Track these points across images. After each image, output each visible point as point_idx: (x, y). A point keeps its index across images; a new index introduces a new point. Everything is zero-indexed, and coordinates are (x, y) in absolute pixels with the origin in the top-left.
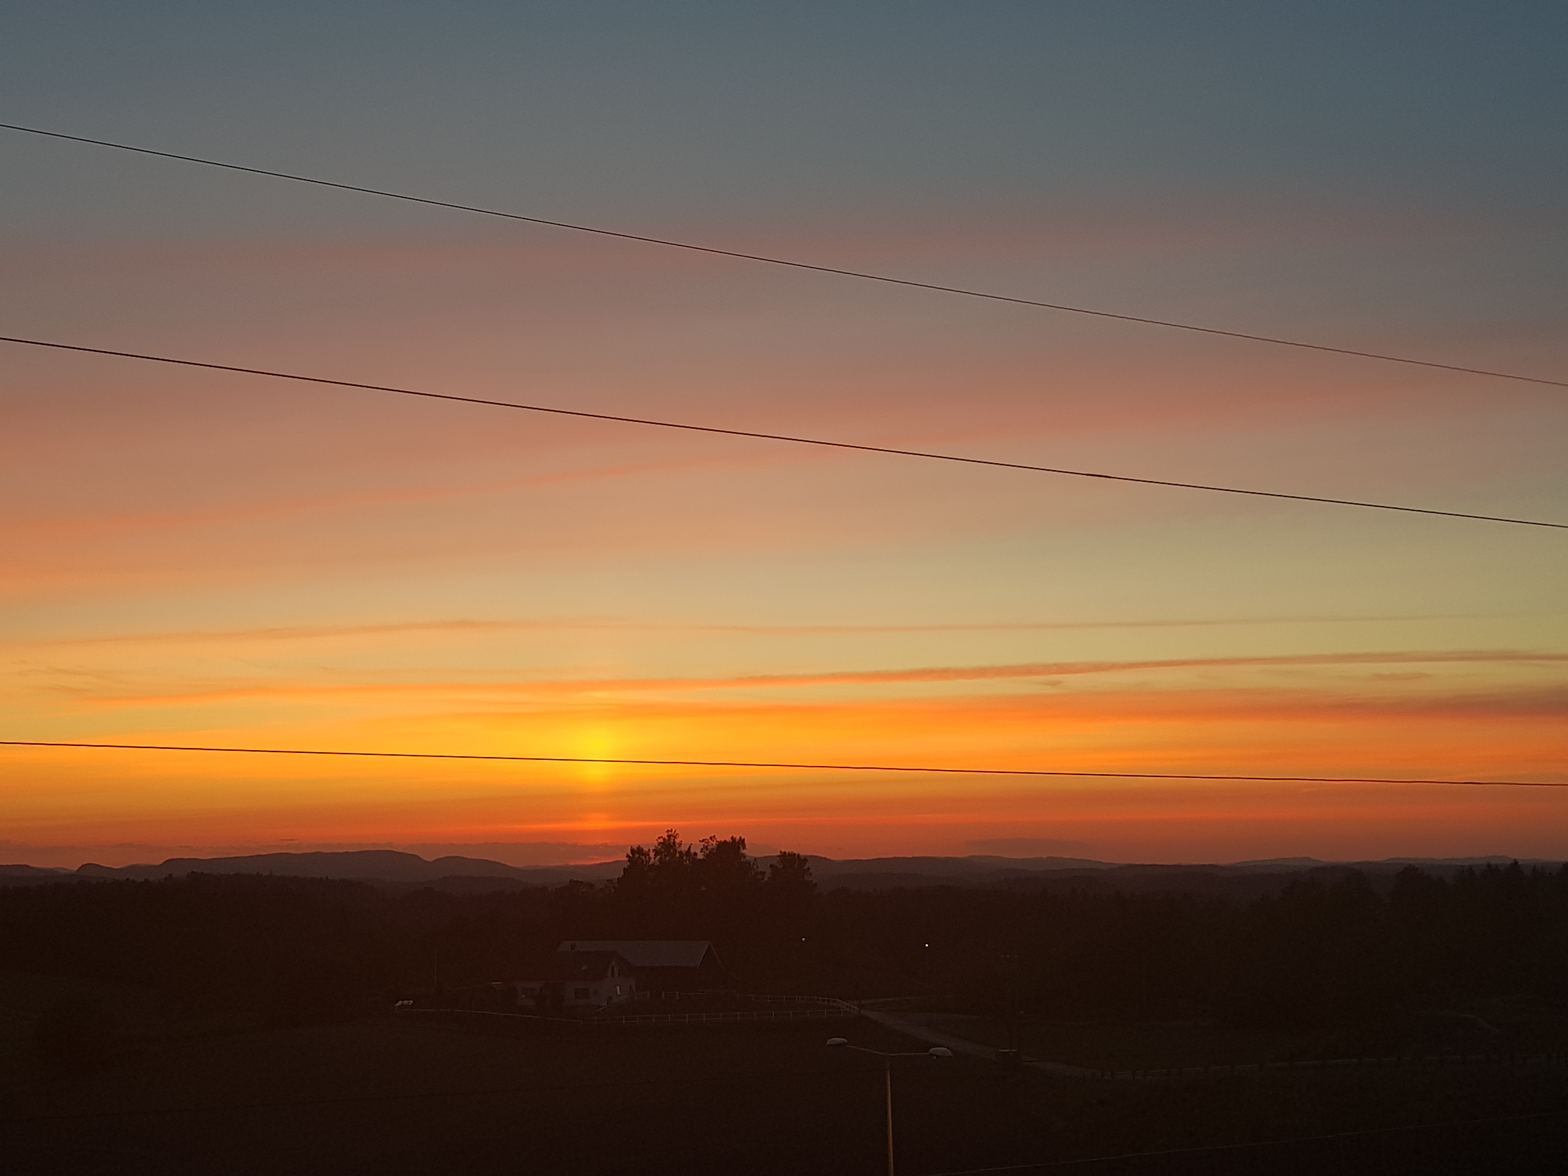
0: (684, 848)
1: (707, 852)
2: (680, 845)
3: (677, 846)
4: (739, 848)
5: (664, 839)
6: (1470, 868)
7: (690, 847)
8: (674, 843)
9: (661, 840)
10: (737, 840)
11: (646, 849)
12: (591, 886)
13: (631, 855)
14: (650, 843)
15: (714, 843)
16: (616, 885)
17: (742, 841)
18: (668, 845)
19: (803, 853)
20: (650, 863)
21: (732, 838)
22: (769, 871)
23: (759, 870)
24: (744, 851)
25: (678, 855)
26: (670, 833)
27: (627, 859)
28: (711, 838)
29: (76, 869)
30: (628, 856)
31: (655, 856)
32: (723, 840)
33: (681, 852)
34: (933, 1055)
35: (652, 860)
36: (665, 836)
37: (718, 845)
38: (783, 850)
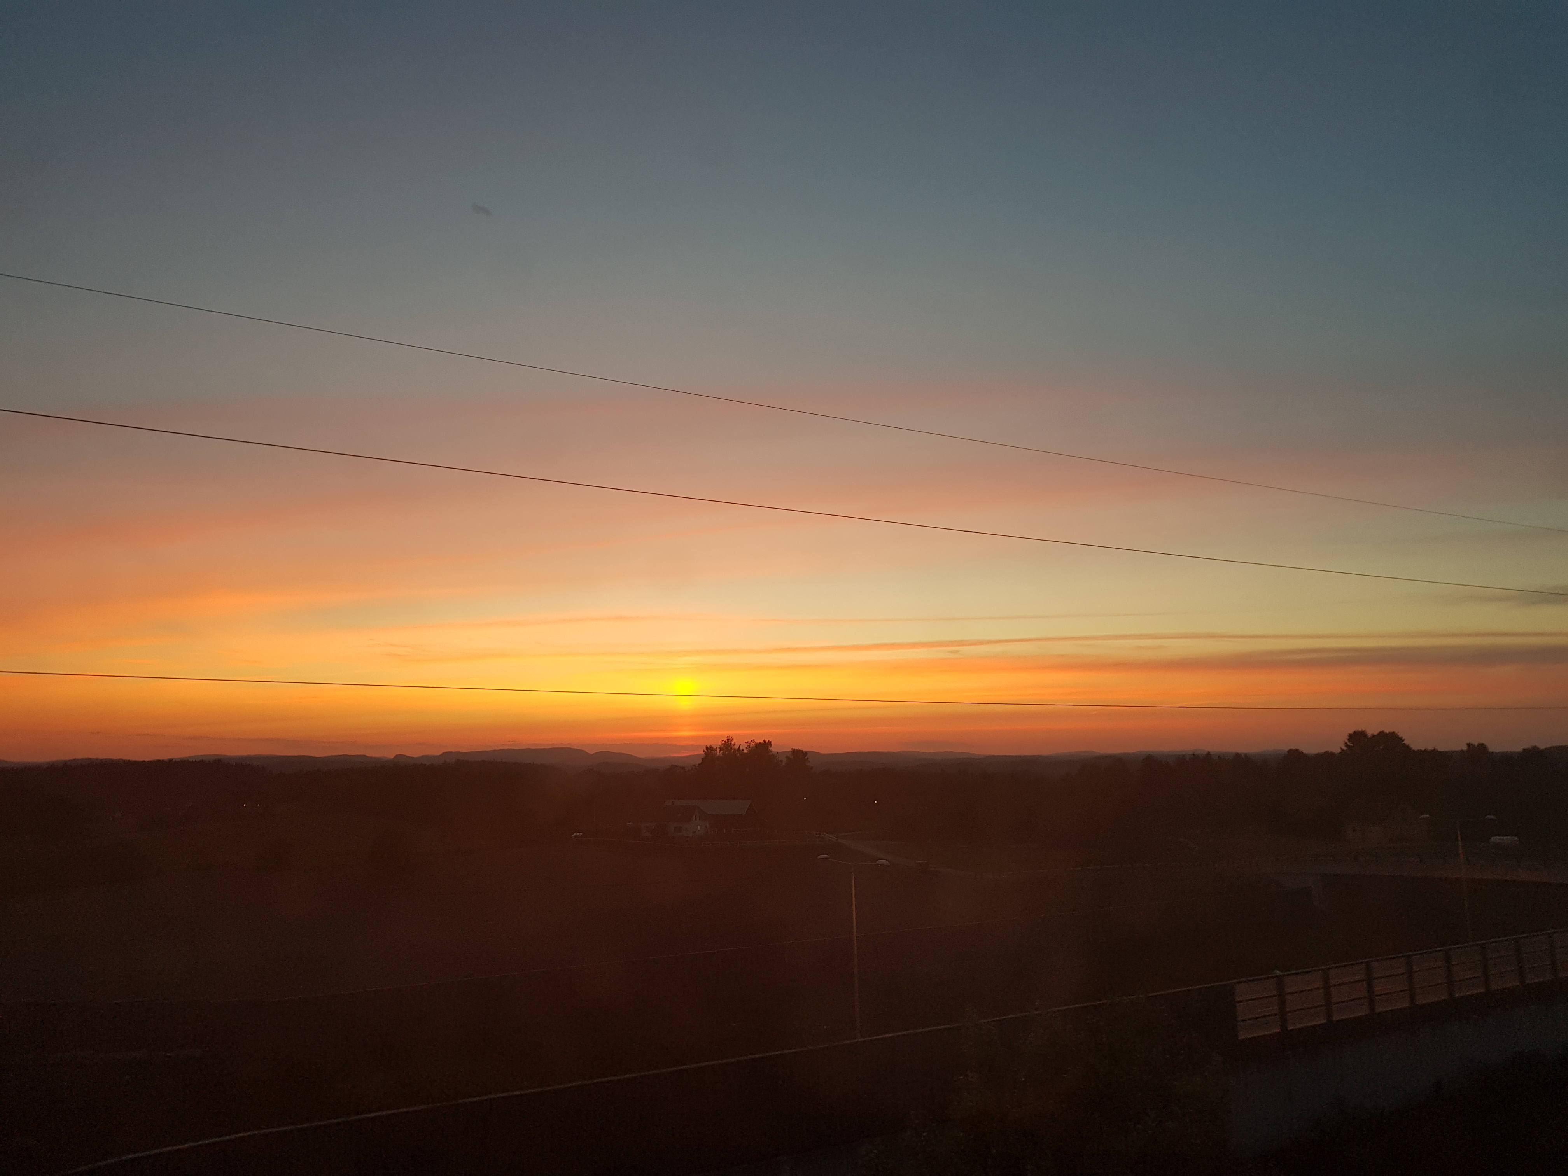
0: (737, 747)
1: (750, 749)
2: (734, 744)
4: (768, 747)
7: (740, 746)
8: (731, 744)
9: (723, 742)
10: (767, 742)
11: (715, 747)
12: (683, 768)
13: (706, 751)
14: (717, 744)
16: (698, 768)
17: (770, 743)
18: (727, 744)
19: (805, 749)
20: (717, 755)
21: (764, 741)
22: (785, 760)
23: (780, 759)
24: (771, 749)
27: (704, 753)
28: (752, 741)
29: (392, 757)
31: (720, 751)
32: (759, 742)
33: (734, 749)
34: (879, 864)
36: (726, 739)
37: (756, 745)
38: (793, 748)
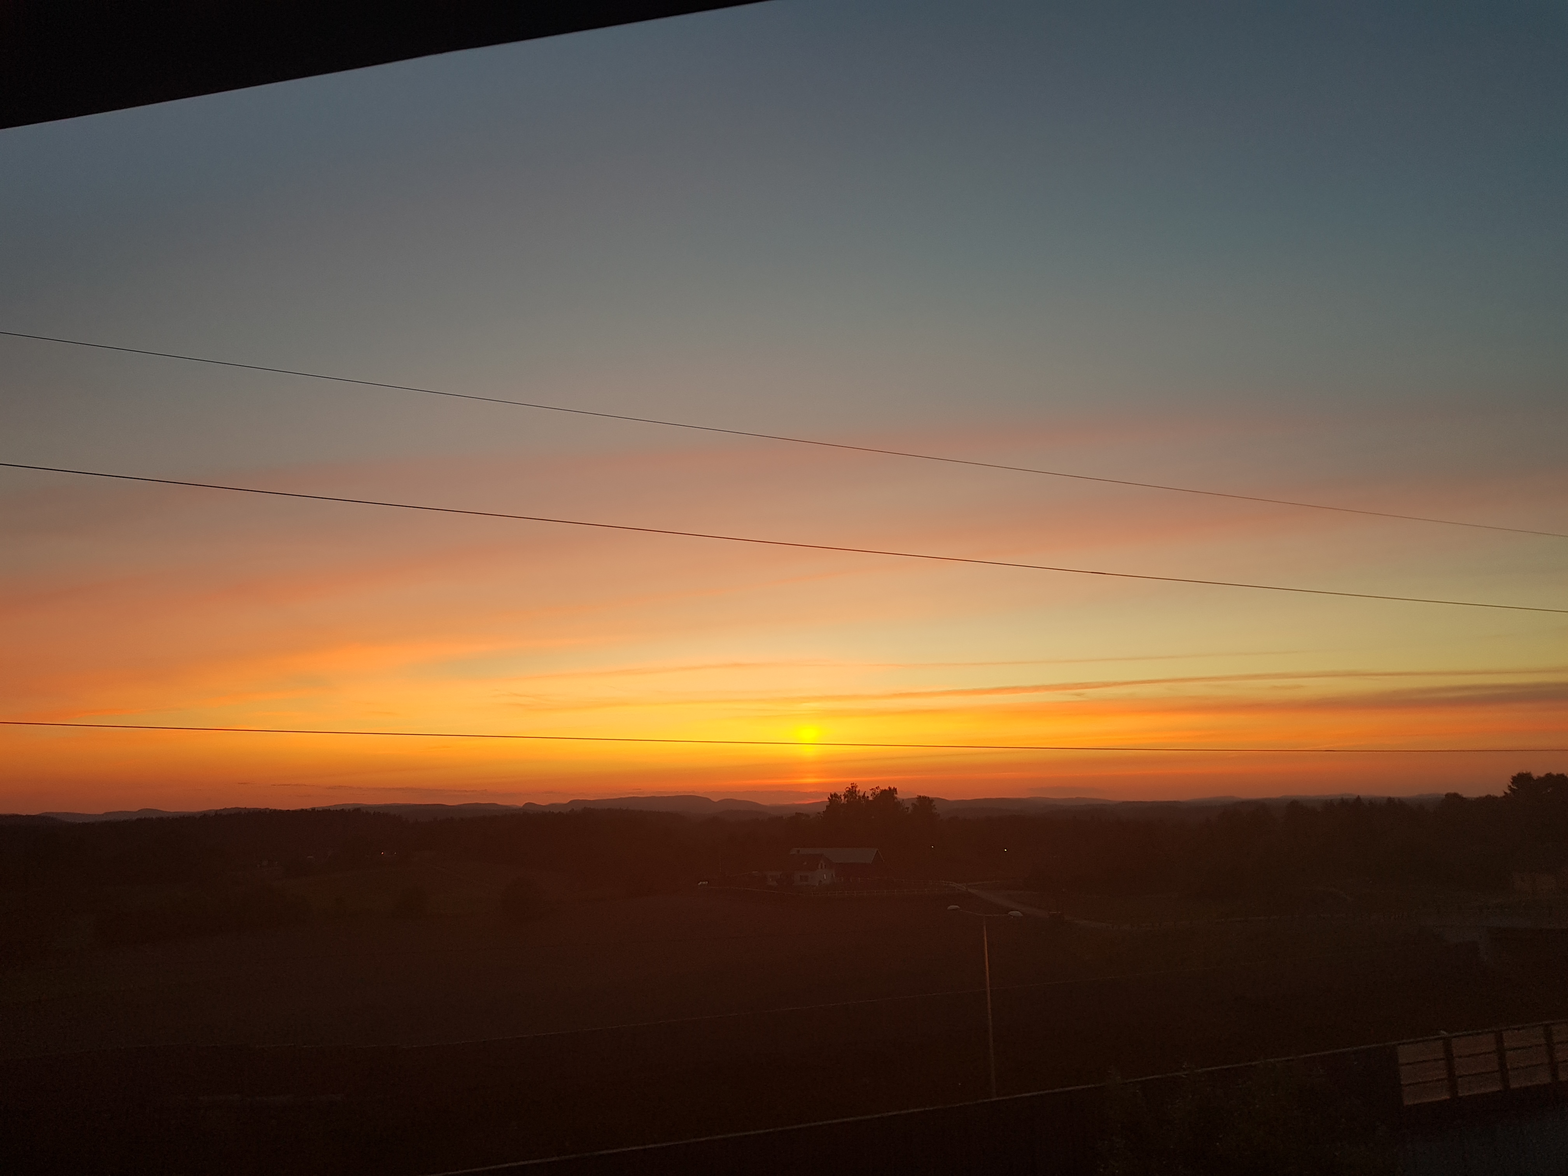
0: (861, 794)
1: (875, 796)
2: (859, 791)
3: (857, 793)
4: (893, 793)
5: (850, 789)
6: (1331, 800)
7: (864, 793)
8: (855, 791)
9: (848, 789)
10: (892, 788)
11: (839, 794)
12: (807, 816)
13: (830, 798)
14: (841, 791)
15: (879, 791)
16: (822, 816)
17: (895, 789)
18: (852, 792)
19: (931, 796)
20: (842, 803)
21: (889, 788)
22: (911, 808)
23: (906, 806)
24: (896, 795)
25: (857, 798)
26: (853, 785)
27: (827, 800)
28: (876, 788)
29: (522, 806)
30: (829, 798)
31: (845, 798)
32: (884, 789)
33: (859, 796)
34: (1012, 916)
35: (843, 801)
36: (850, 787)
37: (881, 793)
38: (919, 795)
